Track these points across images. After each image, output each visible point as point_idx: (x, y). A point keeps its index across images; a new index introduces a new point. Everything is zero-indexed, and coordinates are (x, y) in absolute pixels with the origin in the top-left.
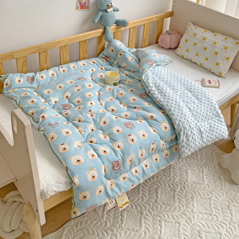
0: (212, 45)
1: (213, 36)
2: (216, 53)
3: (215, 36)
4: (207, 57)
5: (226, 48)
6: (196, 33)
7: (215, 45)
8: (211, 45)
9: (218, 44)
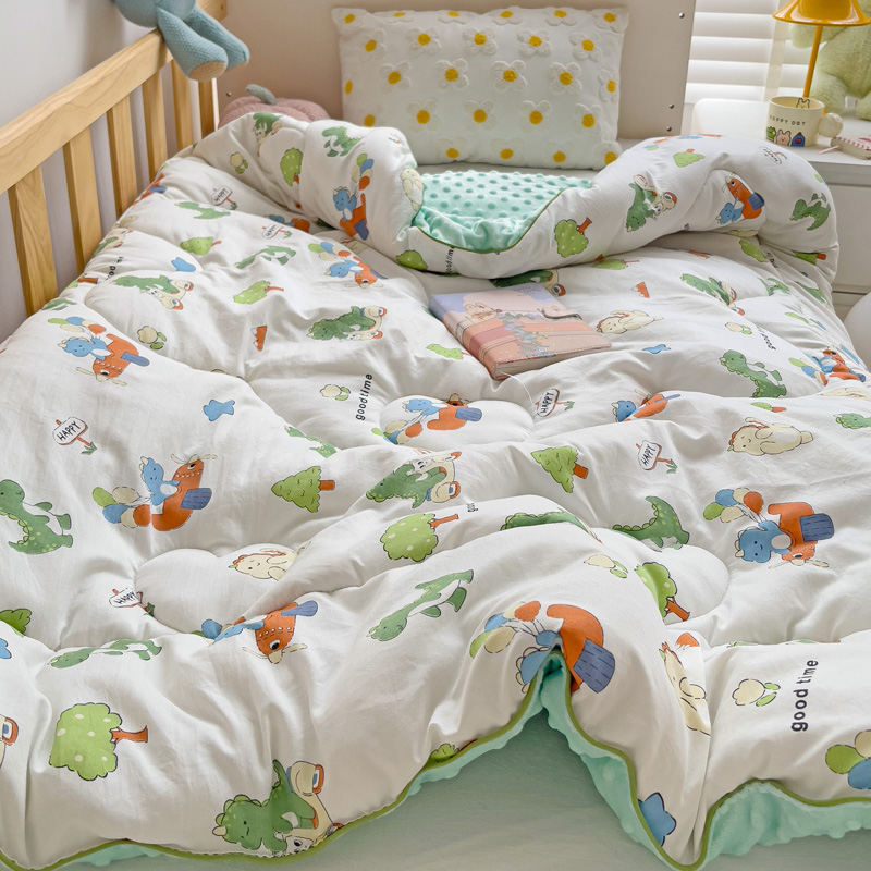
0: (530, 50)
1: (505, 20)
2: (565, 79)
3: (512, 19)
4: (535, 106)
5: (588, 46)
6: (422, 30)
7: (541, 49)
8: (523, 55)
9: (548, 39)
